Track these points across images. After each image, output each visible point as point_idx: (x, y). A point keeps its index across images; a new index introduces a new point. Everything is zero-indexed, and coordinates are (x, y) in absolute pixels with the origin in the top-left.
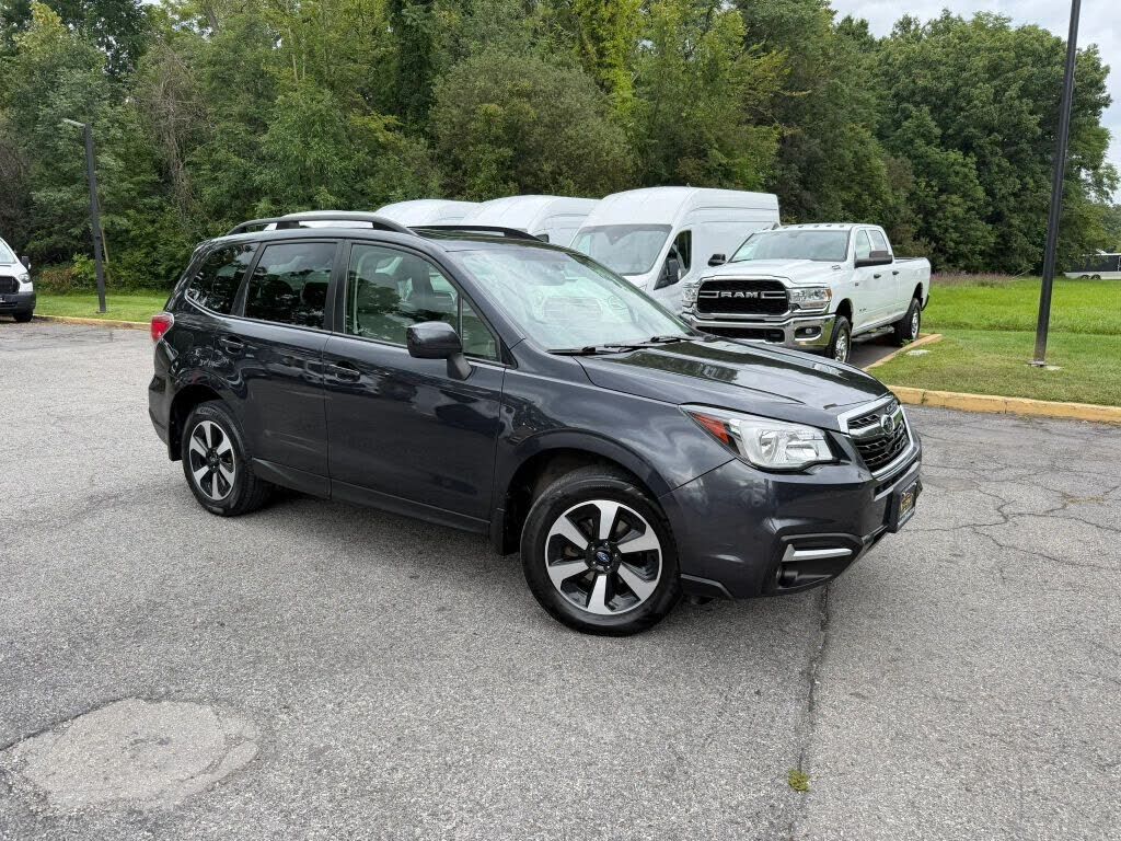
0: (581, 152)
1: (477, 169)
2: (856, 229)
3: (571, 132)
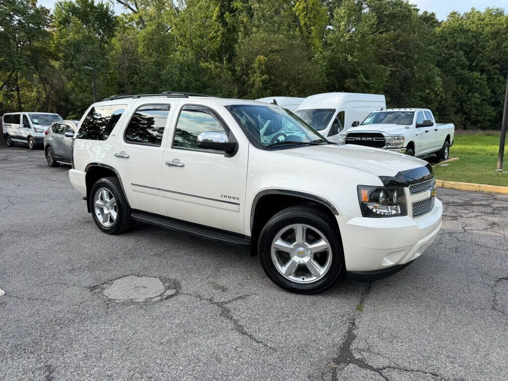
0: (299, 76)
2: (417, 111)
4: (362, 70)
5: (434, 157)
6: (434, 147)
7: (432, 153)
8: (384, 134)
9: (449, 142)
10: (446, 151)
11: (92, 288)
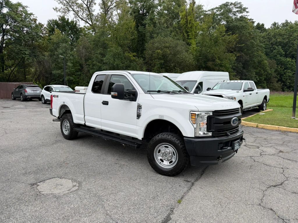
0: (181, 61)
1: (155, 65)
2: (245, 82)
3: (179, 56)
4: (218, 57)
5: (257, 109)
7: (255, 106)
8: (223, 95)
9: (266, 100)
10: (264, 105)
11: (33, 185)
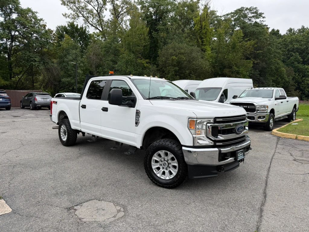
2: (275, 89)
4: (235, 64)
6: (286, 112)
7: (285, 116)
8: (255, 104)
9: (296, 109)
10: (294, 115)
11: (69, 209)
